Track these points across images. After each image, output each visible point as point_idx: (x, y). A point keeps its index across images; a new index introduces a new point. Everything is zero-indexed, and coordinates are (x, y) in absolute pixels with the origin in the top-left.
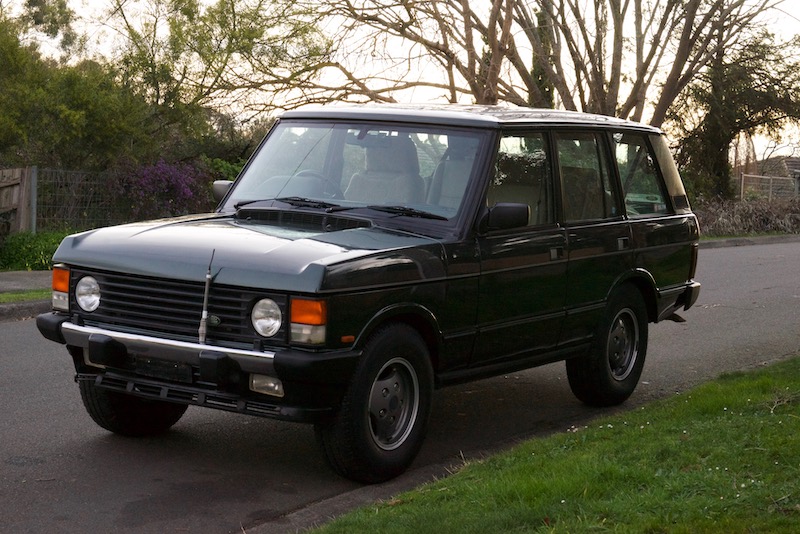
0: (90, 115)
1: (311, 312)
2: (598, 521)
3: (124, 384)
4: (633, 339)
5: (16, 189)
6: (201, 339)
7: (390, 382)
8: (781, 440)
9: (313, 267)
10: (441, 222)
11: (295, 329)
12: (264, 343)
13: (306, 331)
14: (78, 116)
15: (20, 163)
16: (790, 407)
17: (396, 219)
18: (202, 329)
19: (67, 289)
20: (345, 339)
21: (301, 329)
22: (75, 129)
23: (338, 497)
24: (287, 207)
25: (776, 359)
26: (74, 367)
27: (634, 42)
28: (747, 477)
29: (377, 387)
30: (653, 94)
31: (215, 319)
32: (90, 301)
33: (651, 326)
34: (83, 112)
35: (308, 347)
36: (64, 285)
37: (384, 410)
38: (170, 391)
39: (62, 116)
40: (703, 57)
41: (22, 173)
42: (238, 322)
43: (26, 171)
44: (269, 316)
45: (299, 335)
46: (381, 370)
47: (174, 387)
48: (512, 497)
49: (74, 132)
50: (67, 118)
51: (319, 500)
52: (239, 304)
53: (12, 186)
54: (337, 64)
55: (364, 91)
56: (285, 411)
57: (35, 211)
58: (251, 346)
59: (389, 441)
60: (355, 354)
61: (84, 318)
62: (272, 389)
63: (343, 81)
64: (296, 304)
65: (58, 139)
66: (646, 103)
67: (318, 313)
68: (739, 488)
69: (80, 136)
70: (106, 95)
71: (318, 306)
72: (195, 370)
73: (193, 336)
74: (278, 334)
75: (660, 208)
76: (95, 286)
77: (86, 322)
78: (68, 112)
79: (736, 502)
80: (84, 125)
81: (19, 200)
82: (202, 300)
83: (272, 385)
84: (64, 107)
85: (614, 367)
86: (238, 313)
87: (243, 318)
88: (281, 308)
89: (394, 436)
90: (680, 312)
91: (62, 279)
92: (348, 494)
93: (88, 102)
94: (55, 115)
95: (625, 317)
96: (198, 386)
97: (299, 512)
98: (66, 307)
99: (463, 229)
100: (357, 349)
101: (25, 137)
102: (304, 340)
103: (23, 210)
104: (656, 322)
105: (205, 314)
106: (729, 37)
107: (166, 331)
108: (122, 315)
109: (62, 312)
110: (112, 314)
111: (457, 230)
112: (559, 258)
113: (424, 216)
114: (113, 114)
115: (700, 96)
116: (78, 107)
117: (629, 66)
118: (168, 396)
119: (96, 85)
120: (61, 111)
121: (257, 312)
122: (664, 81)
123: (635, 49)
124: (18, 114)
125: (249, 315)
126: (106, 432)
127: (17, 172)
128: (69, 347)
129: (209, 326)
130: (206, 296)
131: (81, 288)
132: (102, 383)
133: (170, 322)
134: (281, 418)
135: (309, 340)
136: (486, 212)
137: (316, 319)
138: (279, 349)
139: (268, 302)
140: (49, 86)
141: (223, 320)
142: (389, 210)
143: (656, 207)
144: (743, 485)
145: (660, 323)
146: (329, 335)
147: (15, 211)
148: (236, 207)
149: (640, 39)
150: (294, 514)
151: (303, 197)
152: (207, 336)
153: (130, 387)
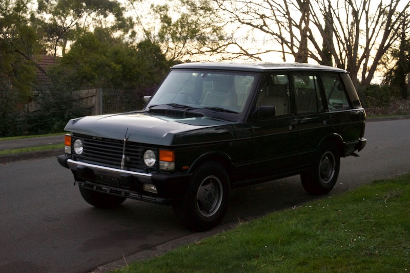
0: (124, 67)
1: (168, 156)
2: (280, 257)
3: (92, 186)
4: (333, 165)
5: (94, 98)
6: (122, 167)
7: (209, 186)
8: (382, 216)
9: (169, 134)
10: (236, 114)
11: (161, 163)
12: (148, 170)
13: (166, 164)
14: (119, 67)
15: (96, 86)
16: (395, 198)
17: (216, 113)
18: (122, 163)
19: (70, 145)
20: (184, 168)
21: (164, 164)
22: (117, 72)
23: (182, 238)
24: (171, 108)
25: (405, 173)
26: (74, 178)
27: (365, 31)
28: (358, 235)
29: (201, 189)
30: (373, 53)
31: (128, 158)
32: (79, 150)
33: (342, 159)
34: (120, 65)
35: (167, 172)
36: (69, 143)
37: (205, 199)
38: (111, 190)
39: (112, 67)
40: (396, 37)
41: (96, 91)
42: (138, 160)
43: (98, 90)
44: (150, 157)
45: (164, 166)
46: (203, 181)
47: (112, 188)
48: (248, 243)
49: (118, 74)
50: (114, 67)
51: (173, 239)
52: (137, 152)
53: (92, 96)
54: (236, 43)
55: (247, 54)
56: (158, 200)
57: (101, 107)
58: (142, 171)
59: (208, 213)
60: (189, 174)
61: (76, 157)
62: (153, 190)
63: (239, 50)
64: (162, 152)
65: (111, 77)
66: (370, 57)
67: (171, 156)
68: (353, 240)
69: (120, 75)
70: (130, 58)
71: (171, 153)
72: (120, 181)
73: (118, 166)
74: (154, 166)
75: (346, 106)
76: (81, 144)
77: (77, 159)
78: (114, 65)
79: (348, 248)
80: (121, 70)
81: (95, 102)
82: (122, 150)
83: (153, 188)
84: (113, 63)
85: (323, 177)
86: (138, 156)
87: (139, 158)
88: (155, 154)
89: (211, 211)
90: (356, 152)
91: (68, 141)
92: (187, 237)
93: (123, 61)
94: (109, 66)
95: (329, 155)
96: (122, 188)
97: (162, 245)
98: (70, 152)
99: (245, 118)
100: (190, 172)
101: (97, 76)
102: (165, 168)
103: (97, 107)
104: (344, 157)
105: (123, 156)
106: (407, 28)
107: (108, 163)
108: (92, 156)
109: (68, 154)
110: (88, 156)
111: (242, 118)
112: (293, 129)
113: (228, 111)
114: (134, 66)
115: (394, 54)
116: (118, 63)
117: (362, 41)
118: (110, 192)
119: (126, 54)
120: (112, 65)
121: (146, 156)
122: (378, 48)
123: (365, 34)
124: (95, 66)
125: (142, 157)
126: (92, 206)
127: (95, 90)
128: (72, 170)
129: (126, 162)
130: (124, 148)
131: (76, 144)
132: (84, 186)
133: (111, 160)
134: (156, 203)
135: (167, 168)
136: (256, 110)
137: (170, 159)
138: (154, 172)
139: (150, 151)
140: (107, 55)
141: (132, 159)
142: (213, 109)
143: (344, 106)
144: (355, 240)
145: (346, 157)
146: (176, 166)
147: (93, 107)
148: (149, 108)
149: (368, 30)
150: (160, 246)
151: (177, 103)
152: (125, 166)
153: (95, 188)
